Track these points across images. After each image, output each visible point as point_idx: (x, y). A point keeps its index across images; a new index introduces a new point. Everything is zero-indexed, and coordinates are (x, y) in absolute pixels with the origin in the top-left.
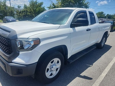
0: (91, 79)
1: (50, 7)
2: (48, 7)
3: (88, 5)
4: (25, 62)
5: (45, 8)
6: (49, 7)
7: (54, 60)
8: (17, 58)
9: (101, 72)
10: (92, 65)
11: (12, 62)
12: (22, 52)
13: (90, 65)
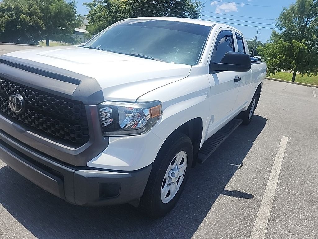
0: (249, 196)
1: (94, 5)
2: (87, 5)
3: (199, 10)
4: (128, 166)
5: (76, 4)
6: (90, 5)
7: (176, 157)
8: (103, 153)
9: (265, 179)
10: (242, 165)
11: (87, 166)
12: (116, 139)
13: (238, 165)
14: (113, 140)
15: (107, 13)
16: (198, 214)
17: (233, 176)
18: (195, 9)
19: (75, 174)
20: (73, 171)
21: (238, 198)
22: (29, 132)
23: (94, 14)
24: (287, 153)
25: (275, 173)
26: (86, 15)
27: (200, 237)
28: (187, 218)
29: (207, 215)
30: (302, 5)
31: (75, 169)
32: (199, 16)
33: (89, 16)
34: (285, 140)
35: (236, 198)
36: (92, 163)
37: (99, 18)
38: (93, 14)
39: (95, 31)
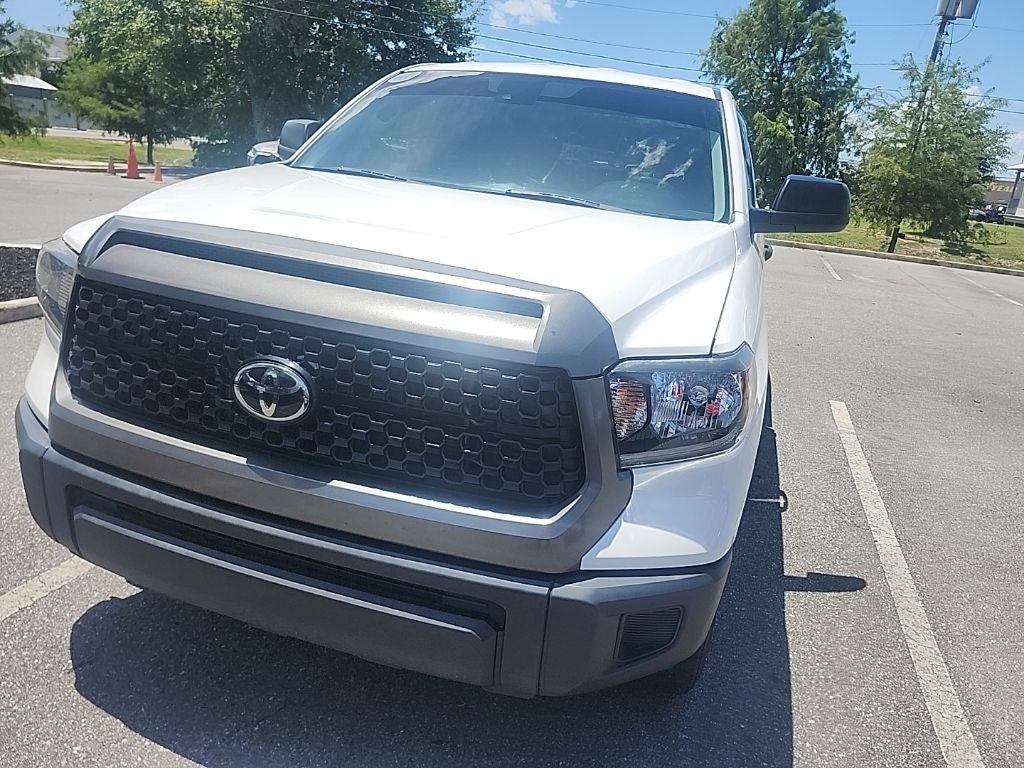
0: (855, 584)
8: (623, 523)
9: (860, 526)
10: (785, 498)
11: (582, 568)
12: (654, 473)
13: (776, 501)
14: (646, 478)
15: (152, 21)
16: (767, 658)
17: (785, 534)
18: (456, 16)
19: (555, 598)
20: (544, 590)
21: (833, 594)
22: (334, 483)
23: (96, 25)
24: (869, 449)
25: (875, 509)
26: (64, 29)
27: (813, 722)
28: (747, 674)
29: (791, 656)
30: (773, 14)
31: (549, 584)
32: (471, 38)
33: (77, 33)
34: (840, 411)
35: (828, 594)
36: (598, 556)
37: (120, 40)
38: (92, 24)
39: (98, 84)
